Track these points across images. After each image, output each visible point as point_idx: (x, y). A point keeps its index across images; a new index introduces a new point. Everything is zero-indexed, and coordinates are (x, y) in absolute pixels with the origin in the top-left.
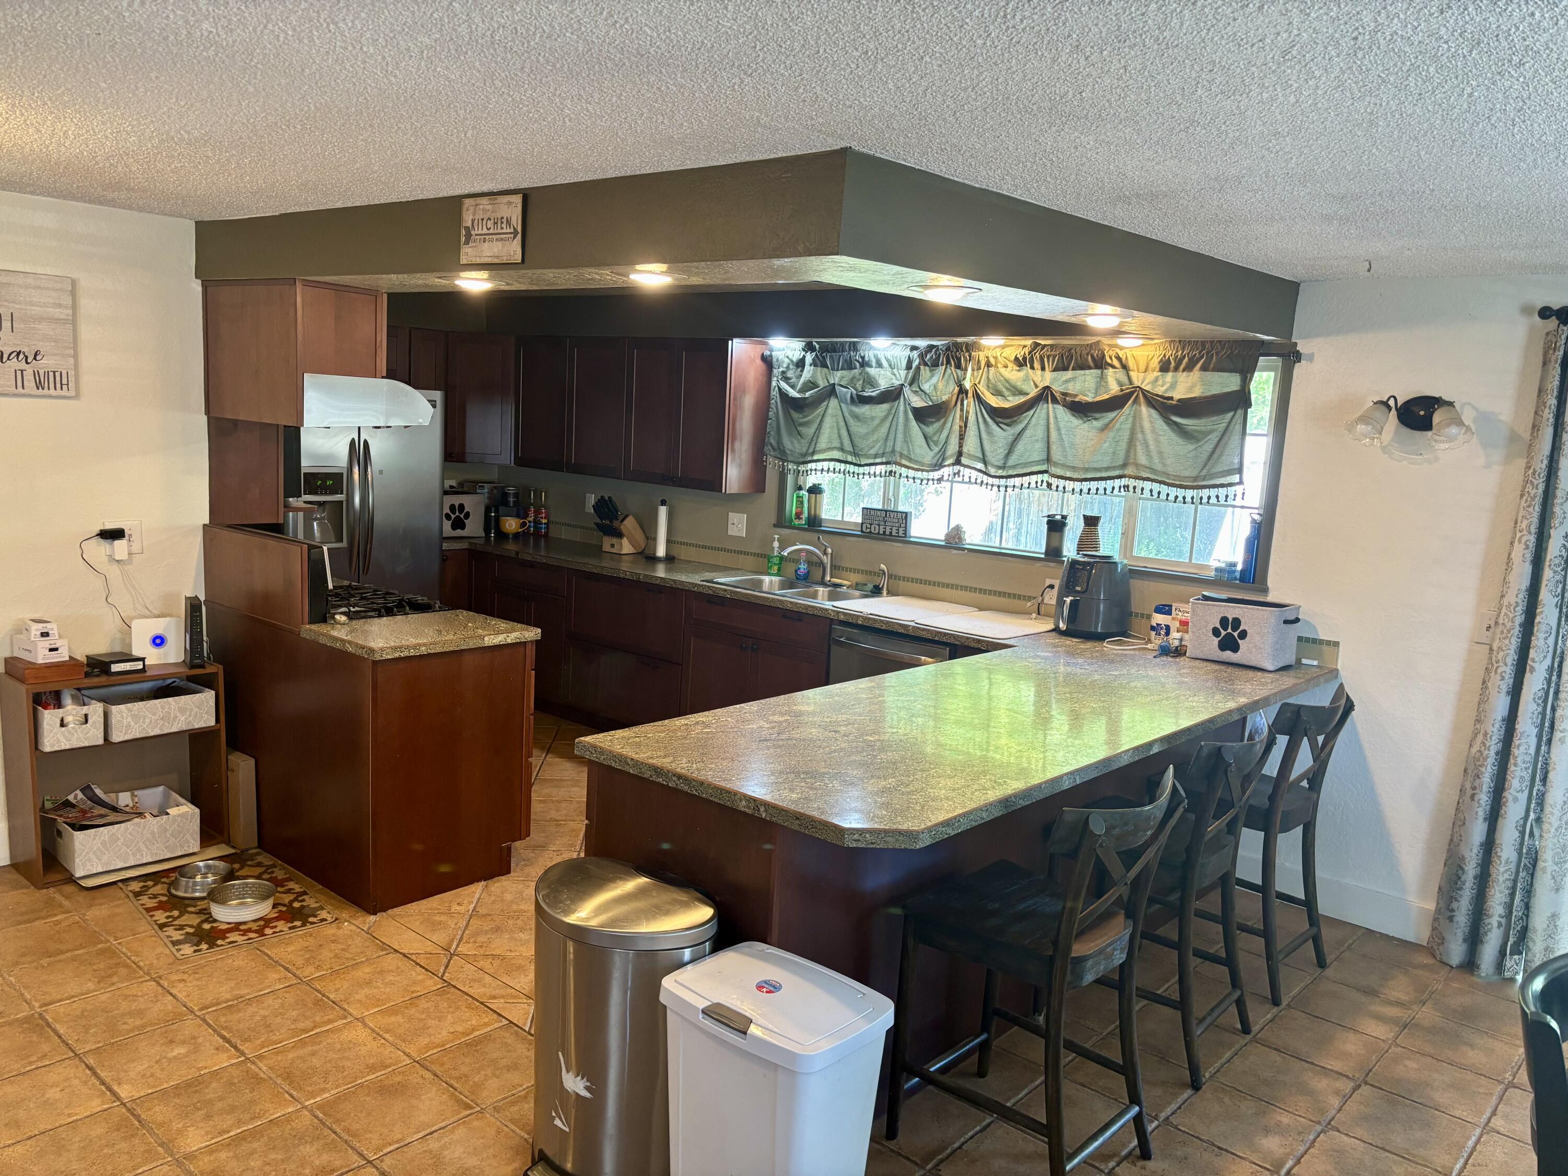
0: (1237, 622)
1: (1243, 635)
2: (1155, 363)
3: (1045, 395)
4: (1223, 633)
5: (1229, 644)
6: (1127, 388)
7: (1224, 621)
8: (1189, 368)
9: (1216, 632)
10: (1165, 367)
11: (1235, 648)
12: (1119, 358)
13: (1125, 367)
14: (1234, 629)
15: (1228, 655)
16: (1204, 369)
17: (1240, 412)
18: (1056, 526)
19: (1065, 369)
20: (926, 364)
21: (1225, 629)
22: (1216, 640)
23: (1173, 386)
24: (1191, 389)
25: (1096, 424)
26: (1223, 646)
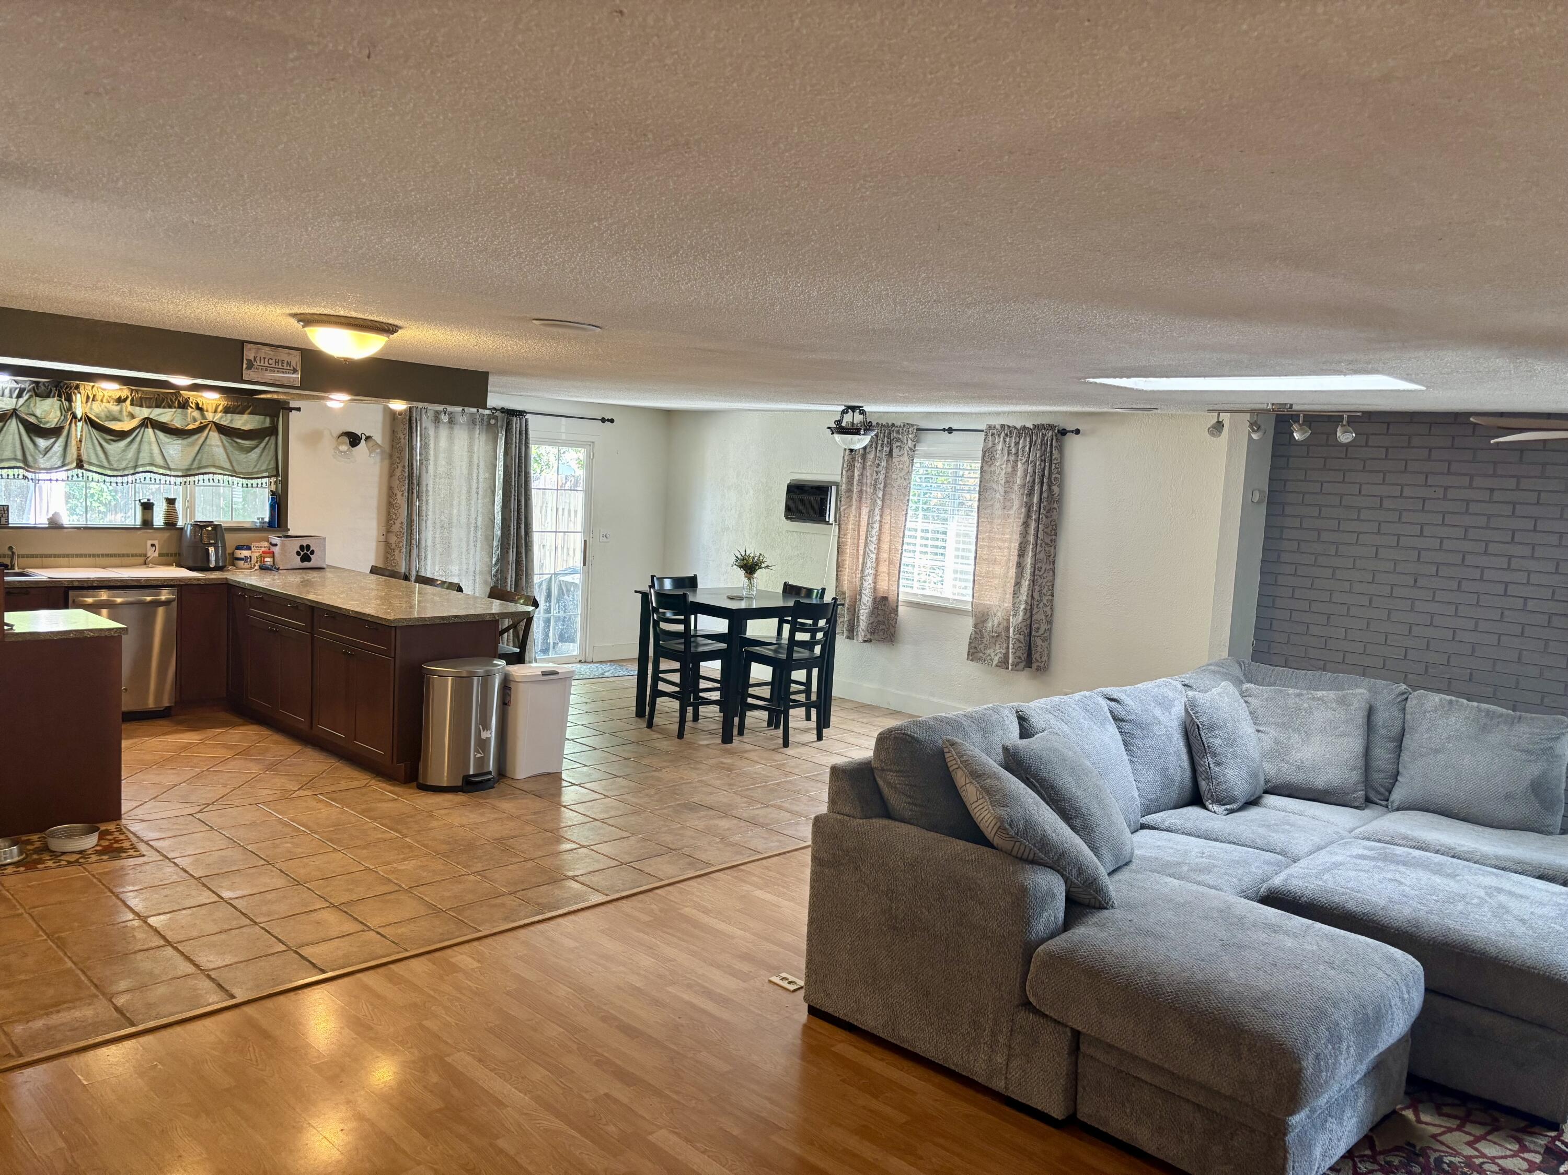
0: (308, 547)
1: (312, 552)
2: (220, 408)
3: (147, 423)
4: (302, 553)
5: (306, 558)
6: (205, 422)
7: (302, 547)
8: (242, 413)
9: (298, 553)
10: (227, 410)
11: (309, 560)
12: (197, 404)
13: (198, 408)
14: (307, 551)
15: (306, 564)
16: (250, 414)
17: (273, 438)
18: (147, 507)
19: (158, 406)
20: (37, 395)
21: (303, 551)
22: (299, 558)
23: (231, 421)
24: (244, 424)
25: (185, 442)
26: (303, 560)
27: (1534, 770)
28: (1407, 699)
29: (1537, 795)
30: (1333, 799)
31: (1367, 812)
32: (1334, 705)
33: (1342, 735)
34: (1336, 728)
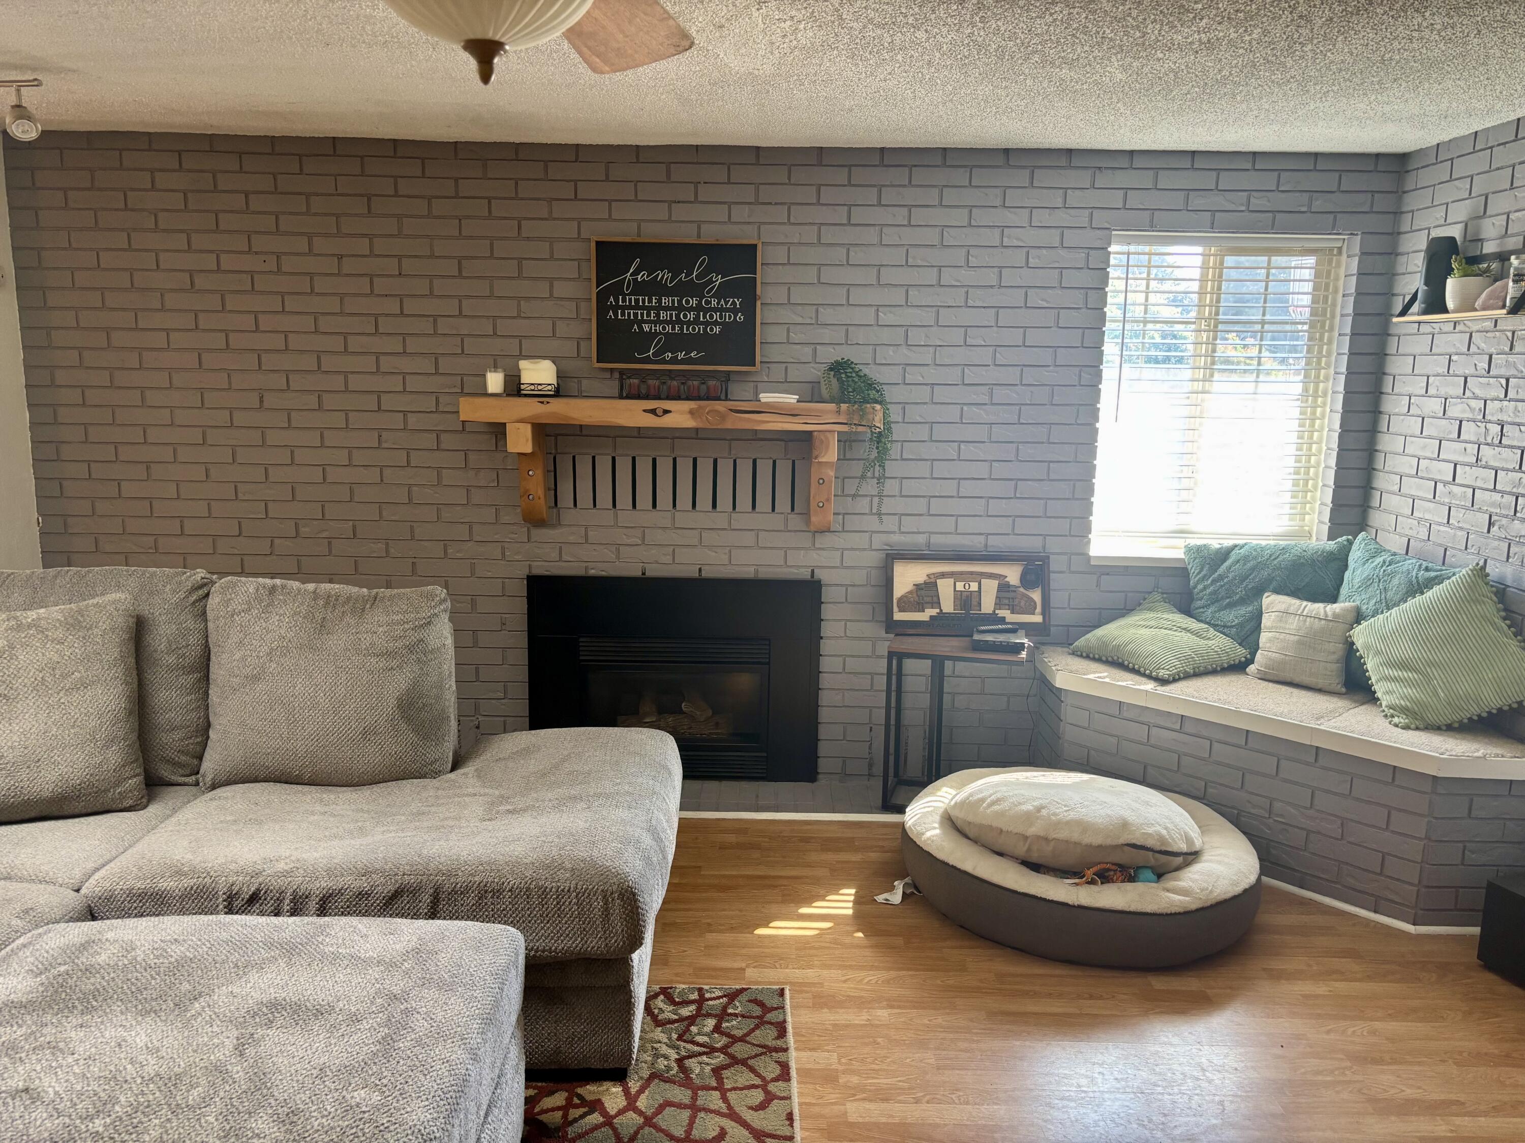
27: (400, 682)
28: (207, 595)
29: (408, 720)
30: (80, 807)
31: (153, 809)
32: (59, 634)
33: (84, 685)
34: (64, 676)
